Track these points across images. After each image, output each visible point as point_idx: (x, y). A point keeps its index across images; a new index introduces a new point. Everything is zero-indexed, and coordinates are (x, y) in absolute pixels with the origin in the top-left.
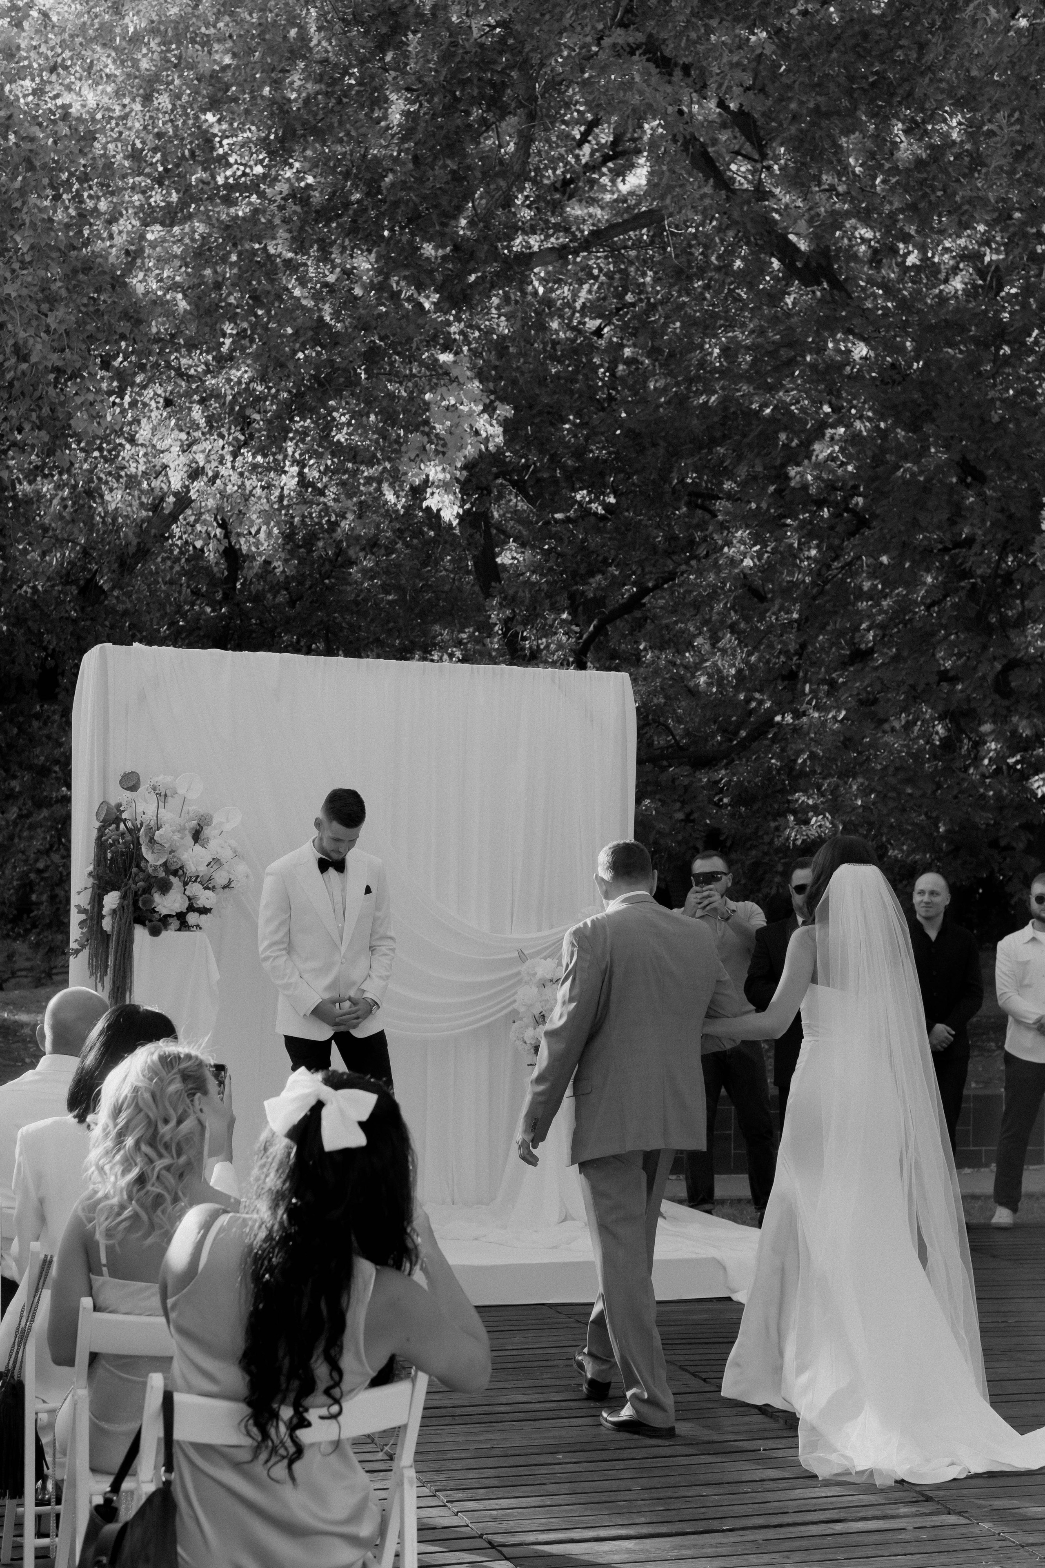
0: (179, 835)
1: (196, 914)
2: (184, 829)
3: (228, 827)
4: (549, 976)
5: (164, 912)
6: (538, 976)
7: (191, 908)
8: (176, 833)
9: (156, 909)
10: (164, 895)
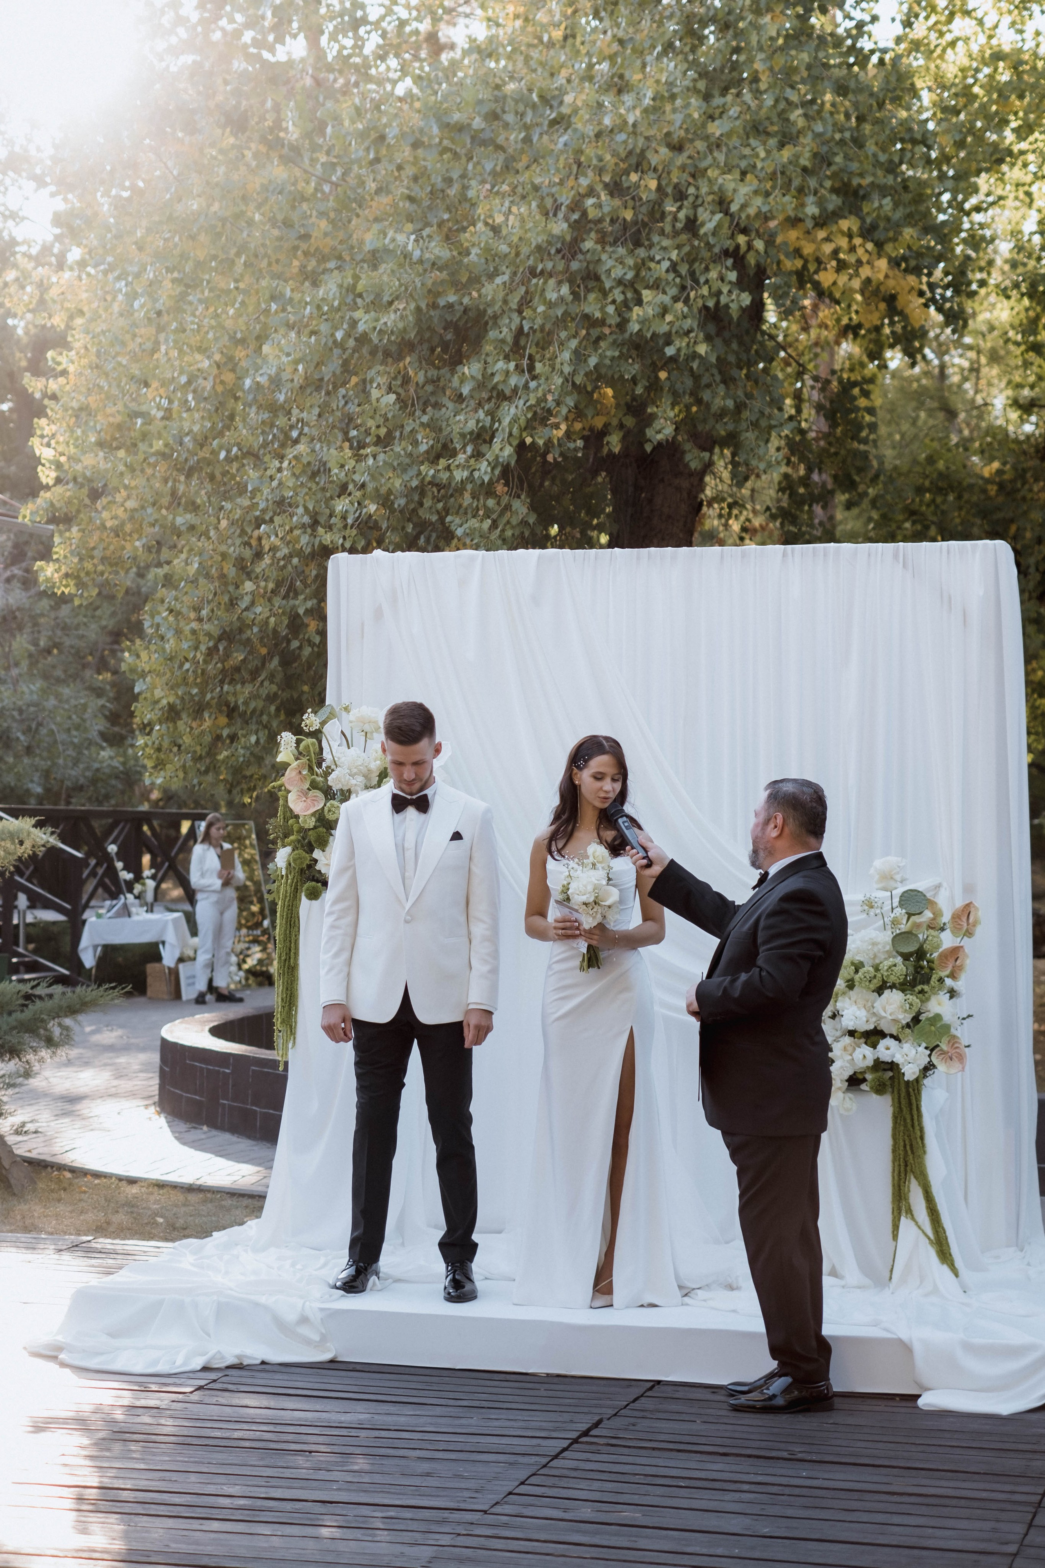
2: (372, 771)
8: (357, 776)
9: (317, 868)
10: (323, 851)
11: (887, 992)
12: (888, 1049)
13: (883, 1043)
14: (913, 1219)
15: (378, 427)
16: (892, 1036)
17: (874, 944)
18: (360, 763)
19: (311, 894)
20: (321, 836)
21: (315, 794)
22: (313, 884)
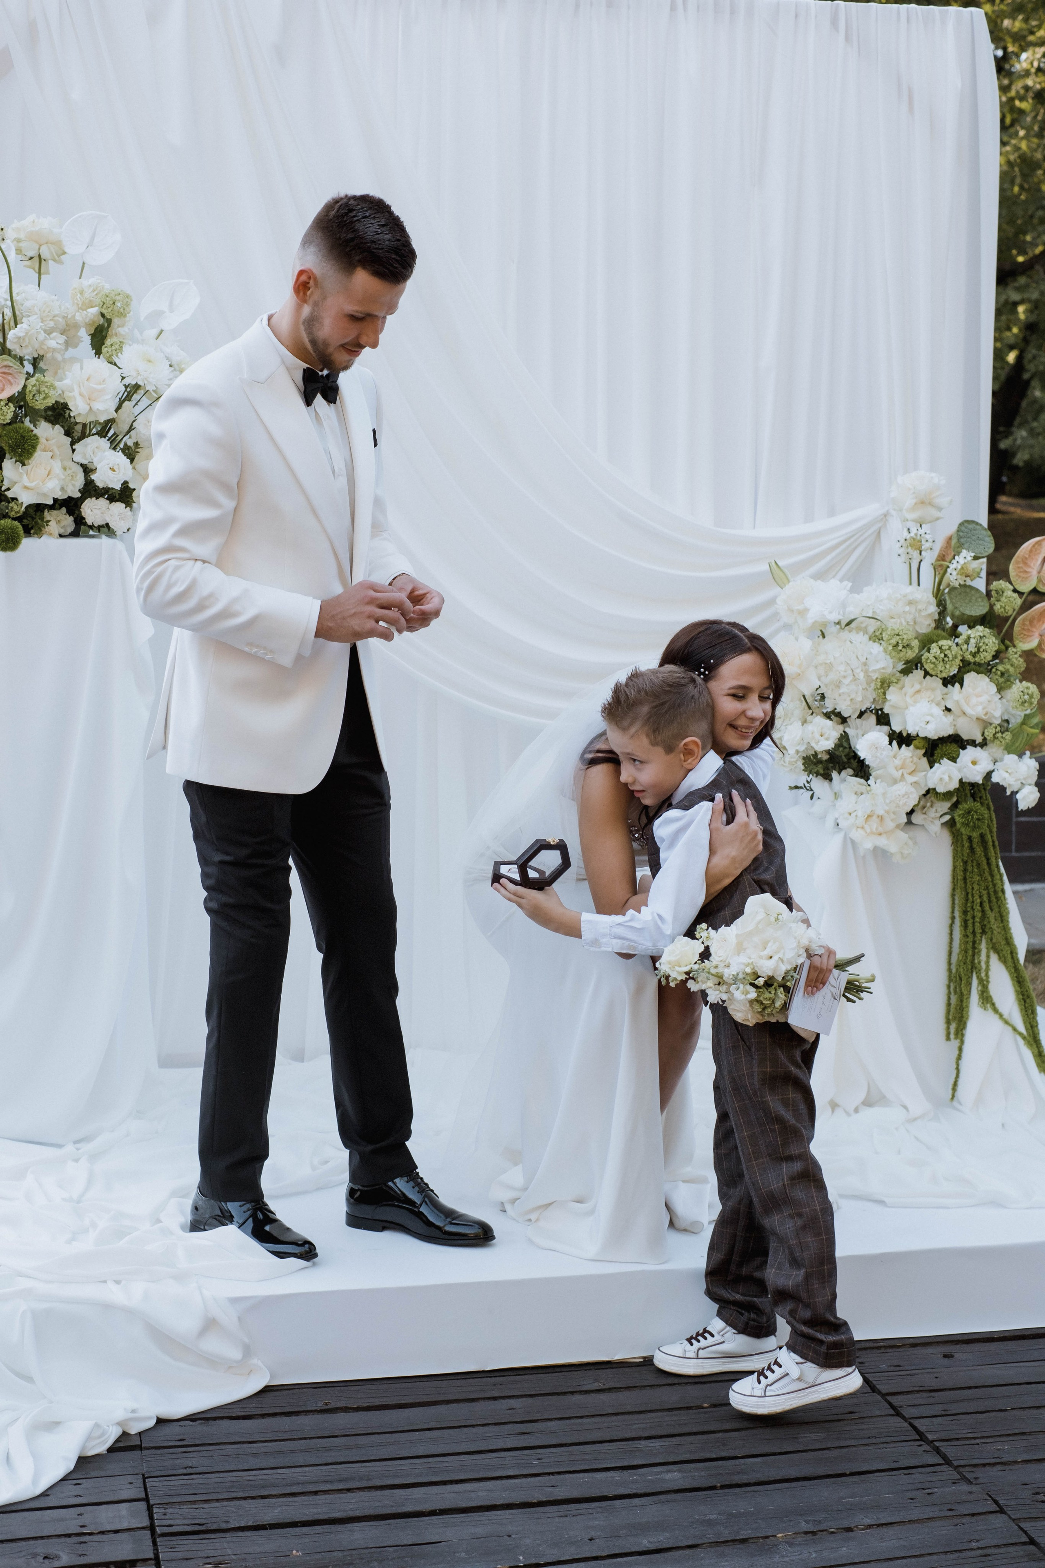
0: (62, 339)
1: (103, 502)
2: (76, 326)
3: (170, 323)
4: (835, 617)
5: (26, 499)
6: (812, 617)
7: (90, 490)
8: (54, 334)
9: (10, 494)
10: (24, 465)
11: (970, 678)
12: (974, 763)
13: (968, 754)
14: (996, 1010)
16: (973, 743)
17: (910, 603)
18: (57, 312)
19: (7, 540)
20: (24, 437)
21: (6, 363)
22: (6, 522)
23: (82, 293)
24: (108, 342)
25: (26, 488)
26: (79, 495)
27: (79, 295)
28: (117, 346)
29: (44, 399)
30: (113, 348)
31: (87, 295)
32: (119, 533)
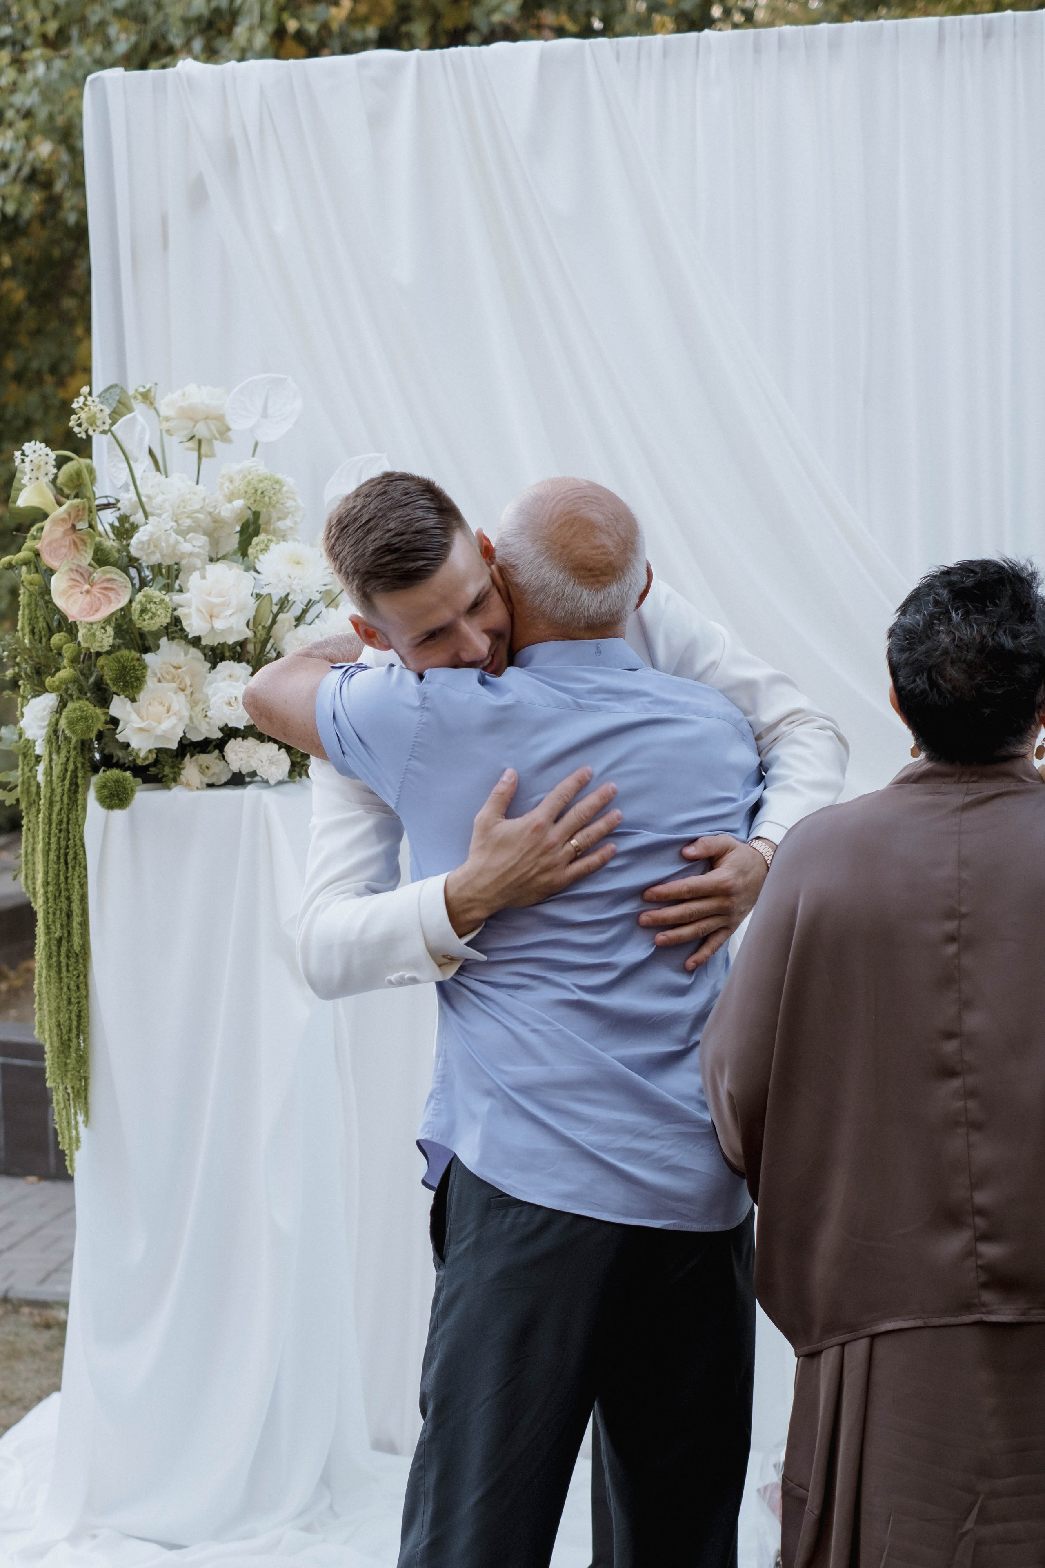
5: (144, 744)
8: (191, 535)
9: (120, 738)
10: (133, 700)
15: (44, 20)
18: (197, 507)
19: (111, 796)
20: (126, 667)
21: (108, 576)
22: (115, 773)
23: (231, 482)
24: (255, 540)
25: (141, 729)
26: (220, 735)
27: (227, 484)
28: (262, 546)
29: (151, 618)
30: (258, 548)
31: (237, 484)
32: (272, 782)
